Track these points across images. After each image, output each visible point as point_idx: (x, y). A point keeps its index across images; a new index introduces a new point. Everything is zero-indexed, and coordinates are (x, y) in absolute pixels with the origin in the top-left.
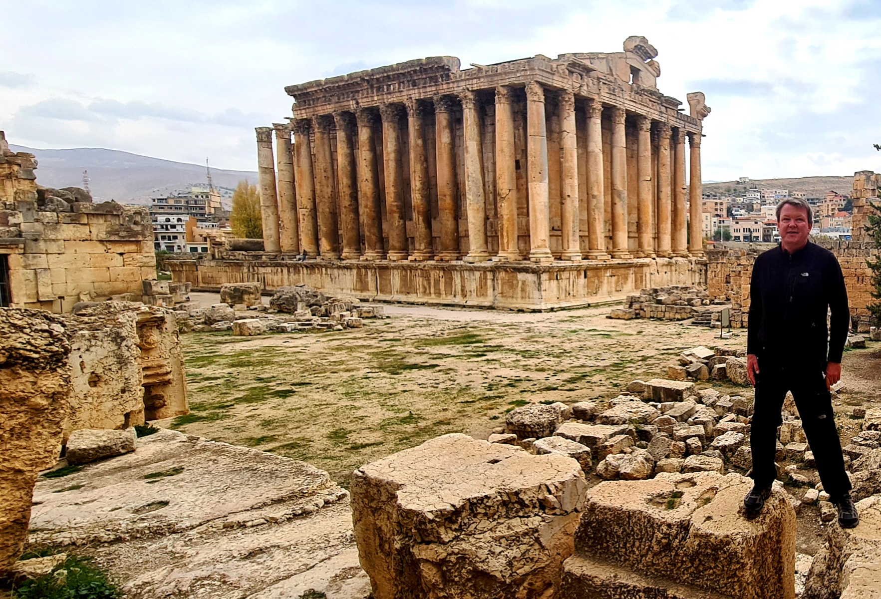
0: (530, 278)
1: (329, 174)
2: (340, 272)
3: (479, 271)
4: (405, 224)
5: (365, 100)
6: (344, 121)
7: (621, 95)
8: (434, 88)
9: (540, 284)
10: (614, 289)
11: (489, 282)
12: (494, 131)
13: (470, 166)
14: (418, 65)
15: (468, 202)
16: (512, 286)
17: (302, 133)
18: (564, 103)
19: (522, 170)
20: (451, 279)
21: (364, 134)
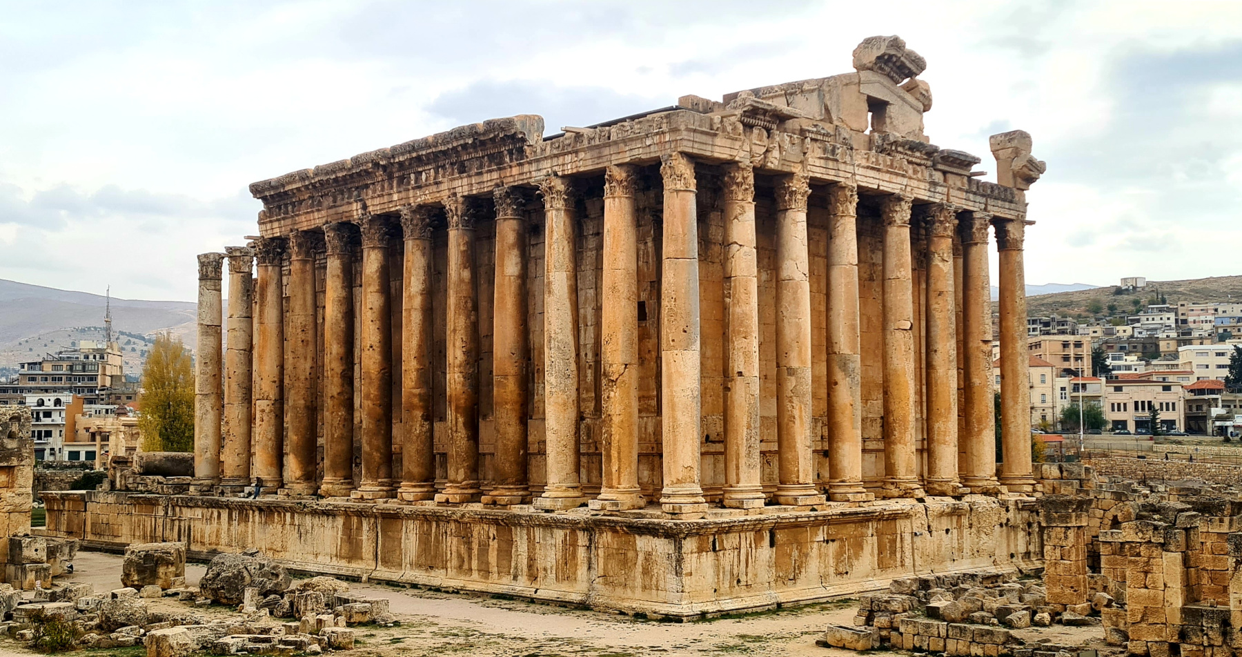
0: (661, 546)
1: (310, 335)
2: (316, 521)
3: (563, 528)
4: (431, 430)
5: (377, 201)
6: (341, 239)
7: (848, 159)
8: (495, 175)
9: (679, 561)
10: (832, 570)
11: (581, 553)
12: (600, 247)
13: (553, 320)
14: (469, 136)
15: (547, 388)
16: (625, 563)
17: (271, 262)
18: (734, 187)
19: (649, 323)
20: (510, 542)
21: (372, 262)
